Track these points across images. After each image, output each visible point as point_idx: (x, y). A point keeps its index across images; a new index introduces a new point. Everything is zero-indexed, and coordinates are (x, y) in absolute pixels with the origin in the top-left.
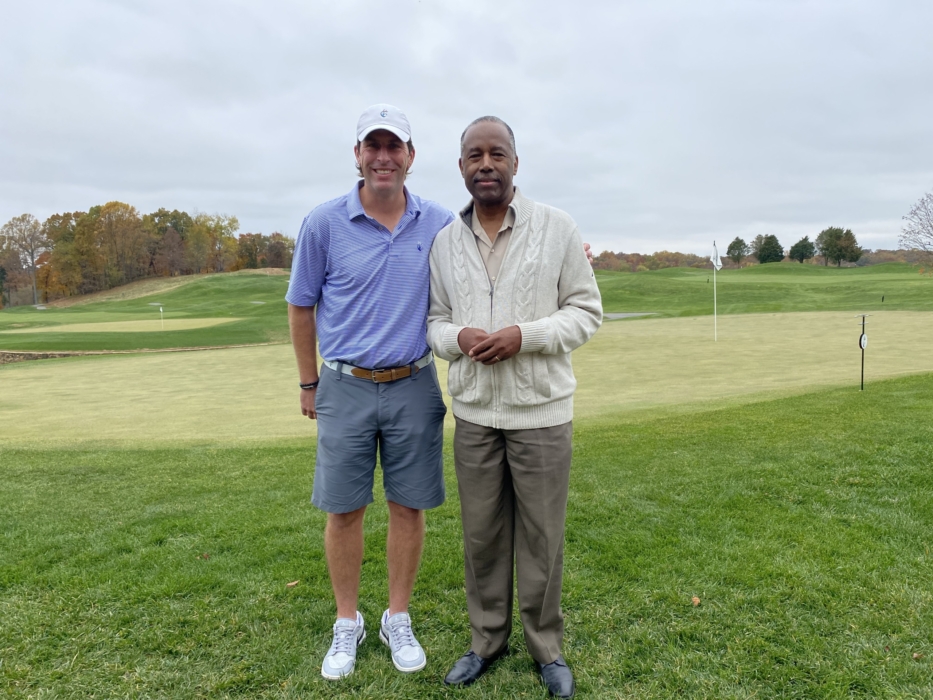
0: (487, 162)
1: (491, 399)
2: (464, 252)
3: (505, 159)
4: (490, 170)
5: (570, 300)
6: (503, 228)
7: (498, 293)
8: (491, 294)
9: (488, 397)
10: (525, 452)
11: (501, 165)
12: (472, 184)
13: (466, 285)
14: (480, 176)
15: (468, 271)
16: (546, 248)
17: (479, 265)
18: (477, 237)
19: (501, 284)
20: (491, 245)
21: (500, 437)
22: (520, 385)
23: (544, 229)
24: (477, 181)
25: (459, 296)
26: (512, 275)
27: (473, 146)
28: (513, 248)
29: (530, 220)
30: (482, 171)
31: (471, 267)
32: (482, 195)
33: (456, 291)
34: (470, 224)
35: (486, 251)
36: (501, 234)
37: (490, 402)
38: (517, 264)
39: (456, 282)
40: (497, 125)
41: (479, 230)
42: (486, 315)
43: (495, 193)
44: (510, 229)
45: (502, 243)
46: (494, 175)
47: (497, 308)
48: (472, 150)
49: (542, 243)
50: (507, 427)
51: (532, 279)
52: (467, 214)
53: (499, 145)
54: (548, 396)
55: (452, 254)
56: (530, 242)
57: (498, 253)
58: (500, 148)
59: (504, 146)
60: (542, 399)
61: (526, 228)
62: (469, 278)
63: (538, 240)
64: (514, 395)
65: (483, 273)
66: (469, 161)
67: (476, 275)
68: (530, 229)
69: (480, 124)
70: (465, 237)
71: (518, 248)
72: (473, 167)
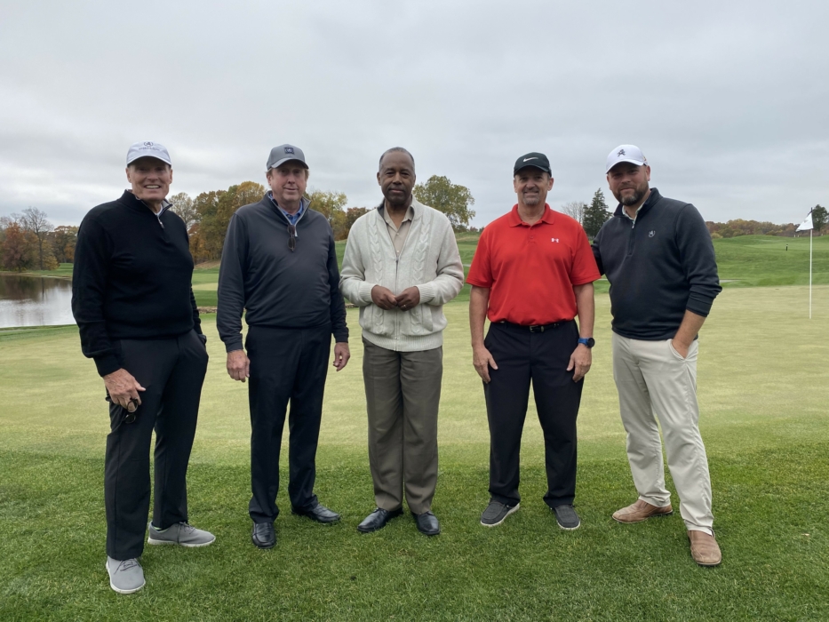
0: (397, 178)
1: (394, 332)
2: (378, 233)
3: (410, 177)
4: (400, 184)
5: (444, 270)
6: (405, 220)
7: (401, 262)
8: (397, 262)
9: (392, 329)
10: (412, 367)
11: (406, 181)
12: (386, 190)
13: (379, 255)
14: (393, 186)
15: (381, 247)
16: (432, 236)
17: (389, 242)
18: (387, 224)
19: (404, 256)
20: (396, 230)
21: (399, 356)
22: (413, 322)
23: (431, 223)
24: (390, 189)
25: (374, 261)
26: (411, 251)
27: (389, 167)
28: (412, 233)
29: (422, 217)
30: (395, 183)
31: (383, 243)
32: (393, 198)
33: (372, 258)
34: (382, 215)
35: (393, 234)
36: (403, 223)
37: (393, 333)
38: (414, 245)
39: (372, 252)
40: (405, 154)
41: (389, 220)
42: (392, 275)
43: (401, 198)
44: (409, 221)
45: (405, 229)
46: (402, 187)
47: (400, 271)
48: (388, 169)
49: (429, 232)
50: (403, 350)
51: (424, 254)
52: (381, 209)
53: (406, 168)
54: (431, 330)
55: (369, 234)
56: (422, 231)
57: (402, 235)
58: (407, 170)
59: (409, 169)
60: (426, 332)
61: (420, 222)
62: (381, 250)
63: (428, 229)
64: (409, 329)
65: (392, 247)
66: (386, 176)
67: (386, 249)
68: (422, 223)
69: (394, 153)
70: (379, 224)
71: (415, 234)
72: (389, 180)
